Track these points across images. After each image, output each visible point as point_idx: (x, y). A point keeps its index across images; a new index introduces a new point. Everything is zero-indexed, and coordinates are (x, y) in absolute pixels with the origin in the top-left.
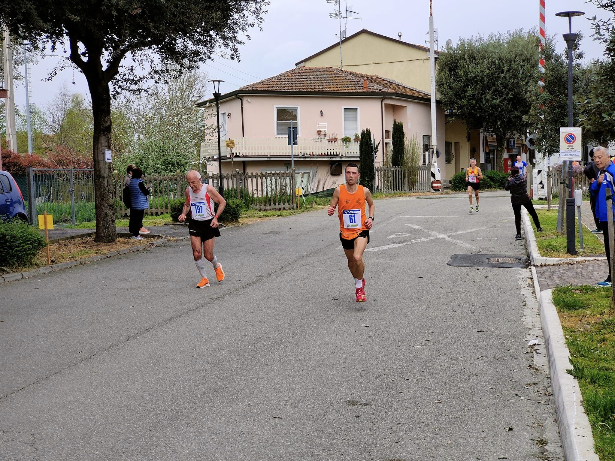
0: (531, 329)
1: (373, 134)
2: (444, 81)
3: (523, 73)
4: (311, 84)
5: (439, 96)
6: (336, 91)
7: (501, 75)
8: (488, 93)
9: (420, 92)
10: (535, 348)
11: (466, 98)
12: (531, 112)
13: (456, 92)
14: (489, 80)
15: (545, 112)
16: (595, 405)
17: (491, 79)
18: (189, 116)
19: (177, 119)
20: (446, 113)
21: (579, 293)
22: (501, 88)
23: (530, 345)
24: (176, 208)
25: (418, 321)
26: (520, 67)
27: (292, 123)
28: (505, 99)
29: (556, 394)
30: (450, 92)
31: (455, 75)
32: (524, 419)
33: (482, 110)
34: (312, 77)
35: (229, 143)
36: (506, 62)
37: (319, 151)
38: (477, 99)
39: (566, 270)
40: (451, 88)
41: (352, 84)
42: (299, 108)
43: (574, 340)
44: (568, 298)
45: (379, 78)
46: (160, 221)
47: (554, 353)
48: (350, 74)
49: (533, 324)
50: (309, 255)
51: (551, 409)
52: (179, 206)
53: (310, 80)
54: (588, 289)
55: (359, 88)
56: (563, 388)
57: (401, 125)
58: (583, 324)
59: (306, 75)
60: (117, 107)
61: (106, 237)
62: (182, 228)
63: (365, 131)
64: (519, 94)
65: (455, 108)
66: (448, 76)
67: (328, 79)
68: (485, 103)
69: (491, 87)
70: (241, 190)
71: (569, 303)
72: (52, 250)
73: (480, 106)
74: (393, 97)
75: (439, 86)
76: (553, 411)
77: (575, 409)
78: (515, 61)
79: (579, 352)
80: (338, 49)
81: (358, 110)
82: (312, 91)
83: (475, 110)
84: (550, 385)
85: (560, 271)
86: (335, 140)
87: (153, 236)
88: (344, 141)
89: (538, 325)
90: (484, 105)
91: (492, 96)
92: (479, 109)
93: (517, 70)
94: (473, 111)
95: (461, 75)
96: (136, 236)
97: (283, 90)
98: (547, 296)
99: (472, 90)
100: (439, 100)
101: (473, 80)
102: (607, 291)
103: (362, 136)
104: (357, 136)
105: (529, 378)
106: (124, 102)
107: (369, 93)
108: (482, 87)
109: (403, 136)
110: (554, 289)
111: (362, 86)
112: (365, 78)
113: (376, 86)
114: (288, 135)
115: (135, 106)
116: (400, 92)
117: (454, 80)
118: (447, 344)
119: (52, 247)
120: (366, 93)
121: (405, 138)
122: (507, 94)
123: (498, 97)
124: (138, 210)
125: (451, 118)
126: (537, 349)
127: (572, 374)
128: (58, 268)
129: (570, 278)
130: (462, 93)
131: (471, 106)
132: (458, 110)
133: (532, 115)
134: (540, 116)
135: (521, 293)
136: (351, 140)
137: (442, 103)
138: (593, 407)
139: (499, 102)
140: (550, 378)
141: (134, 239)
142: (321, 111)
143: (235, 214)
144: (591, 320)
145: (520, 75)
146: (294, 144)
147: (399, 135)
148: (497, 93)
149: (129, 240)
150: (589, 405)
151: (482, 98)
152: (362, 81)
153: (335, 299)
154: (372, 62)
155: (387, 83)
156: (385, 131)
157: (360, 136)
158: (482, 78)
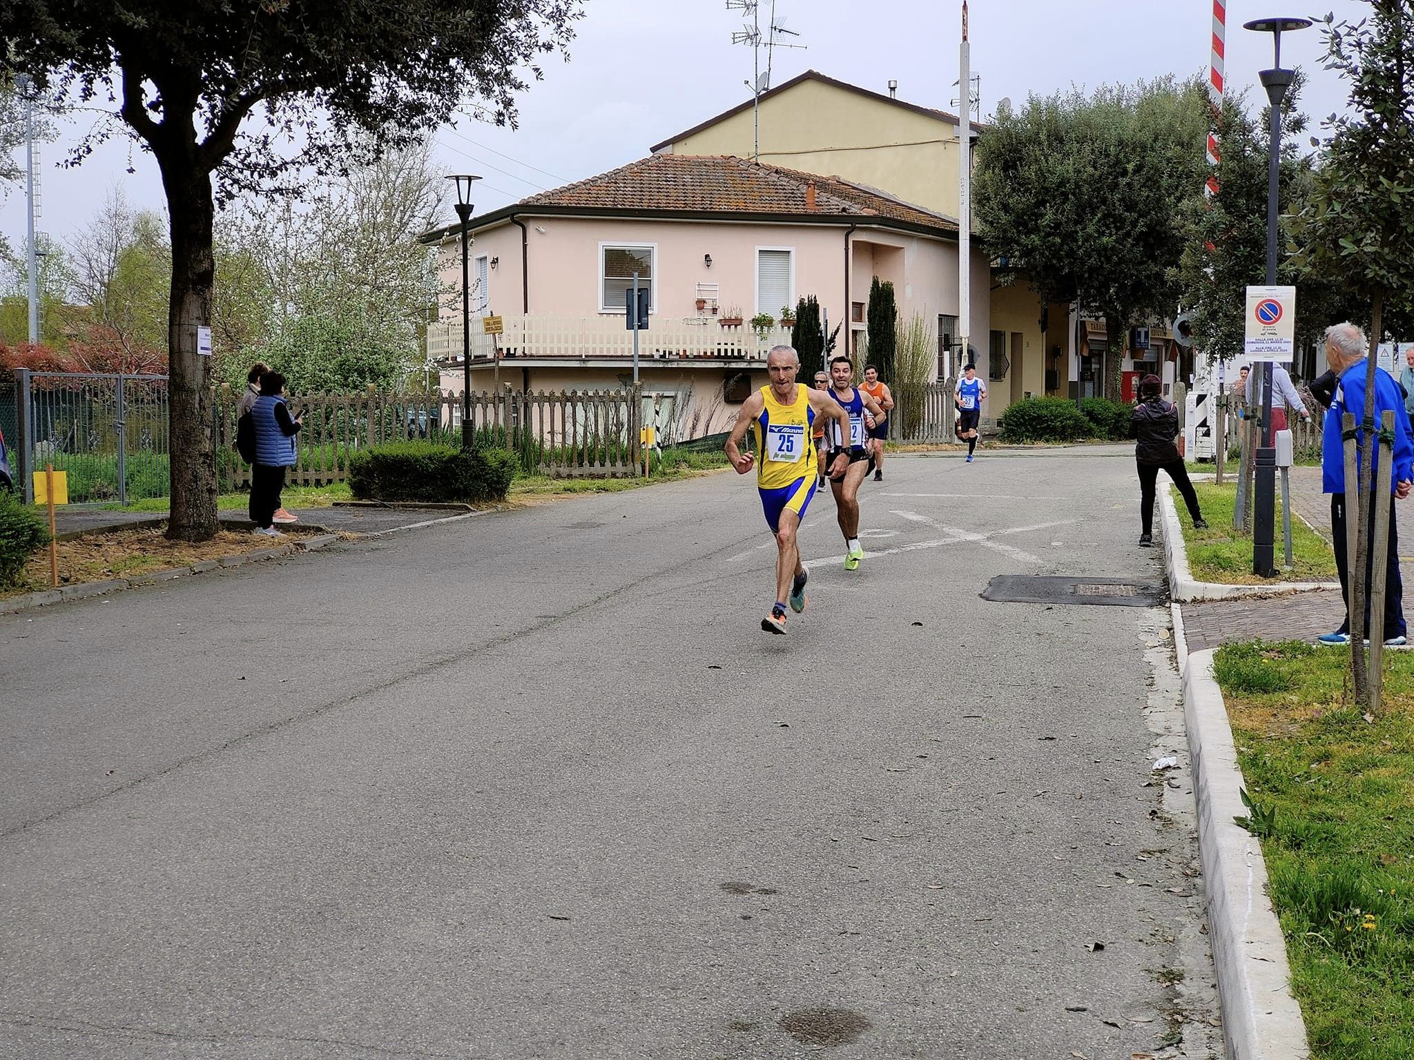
0: (1162, 735)
1: (825, 309)
2: (990, 191)
3: (1170, 176)
4: (685, 193)
5: (979, 227)
6: (742, 210)
7: (1120, 179)
8: (1091, 220)
9: (936, 217)
10: (1168, 774)
11: (1040, 231)
12: (1184, 259)
13: (1018, 216)
14: (1094, 191)
15: (1214, 260)
16: (1297, 892)
17: (1098, 188)
18: (402, 262)
19: (373, 268)
20: (994, 265)
21: (1276, 658)
22: (1120, 210)
23: (1157, 769)
24: (361, 467)
25: (903, 716)
26: (1164, 163)
27: (636, 283)
28: (1128, 234)
29: (1209, 873)
30: (1004, 218)
31: (1016, 178)
32: (1132, 926)
33: (1075, 259)
34: (688, 178)
35: (491, 322)
36: (1134, 150)
37: (698, 346)
38: (1065, 234)
39: (1251, 611)
40: (1005, 208)
41: (781, 195)
42: (656, 250)
43: (1256, 755)
44: (1247, 667)
45: (843, 184)
46: (323, 497)
47: (1209, 784)
48: (777, 172)
49: (1167, 725)
50: (663, 573)
51: (1196, 906)
52: (368, 462)
53: (683, 185)
54: (1295, 649)
55: (795, 205)
56: (1224, 857)
57: (890, 289)
58: (1279, 724)
59: (675, 174)
60: (235, 238)
61: (194, 528)
62: (374, 513)
63: (806, 301)
64: (1162, 223)
65: (1013, 253)
66: (1001, 180)
67: (725, 183)
68: (1083, 244)
69: (1098, 208)
70: (515, 432)
71: (1251, 677)
72: (66, 555)
73: (1071, 249)
74: (873, 226)
75: (978, 203)
76: (1199, 911)
77: (1250, 901)
78: (1153, 149)
79: (1267, 781)
80: (749, 116)
81: (792, 254)
82: (688, 209)
83: (1060, 259)
84: (1197, 855)
85: (1234, 613)
86: (737, 322)
87: (305, 529)
88: (758, 324)
89: (1177, 727)
90: (1080, 247)
91: (1100, 227)
92: (1068, 256)
93: (1157, 170)
94: (1055, 262)
95: (1029, 178)
96: (264, 528)
97: (620, 207)
98: (1201, 664)
99: (1054, 214)
100: (978, 234)
101: (1057, 190)
102: (1341, 655)
103: (797, 314)
104: (788, 314)
105: (1149, 837)
106: (252, 228)
107: (819, 215)
108: (1078, 207)
109: (894, 314)
110: (1219, 648)
111: (803, 201)
112: (811, 182)
113: (835, 200)
114: (628, 306)
115: (276, 237)
116: (888, 216)
117: (1013, 190)
118: (968, 765)
119: (67, 549)
120: (811, 215)
121: (897, 320)
122: (1134, 224)
123: (1114, 231)
124: (269, 467)
125: (1004, 276)
126: (1173, 778)
127: (1246, 827)
128: (75, 595)
129: (1258, 629)
130: (1032, 220)
131: (1051, 250)
132: (1020, 258)
133: (1186, 267)
134: (1205, 270)
135: (1144, 659)
136: (774, 323)
137: (985, 243)
138: (1291, 897)
139: (1115, 241)
140: (1197, 839)
141: (259, 533)
142: (707, 256)
143: (498, 482)
144: (1300, 714)
145: (1165, 182)
146: (640, 327)
147: (885, 312)
148: (1111, 220)
149: (248, 535)
150: (1283, 893)
151: (1077, 232)
152: (804, 188)
153: (715, 667)
154: (827, 147)
155: (861, 194)
156: (853, 303)
157: (794, 314)
158: (1078, 186)
